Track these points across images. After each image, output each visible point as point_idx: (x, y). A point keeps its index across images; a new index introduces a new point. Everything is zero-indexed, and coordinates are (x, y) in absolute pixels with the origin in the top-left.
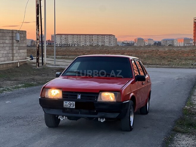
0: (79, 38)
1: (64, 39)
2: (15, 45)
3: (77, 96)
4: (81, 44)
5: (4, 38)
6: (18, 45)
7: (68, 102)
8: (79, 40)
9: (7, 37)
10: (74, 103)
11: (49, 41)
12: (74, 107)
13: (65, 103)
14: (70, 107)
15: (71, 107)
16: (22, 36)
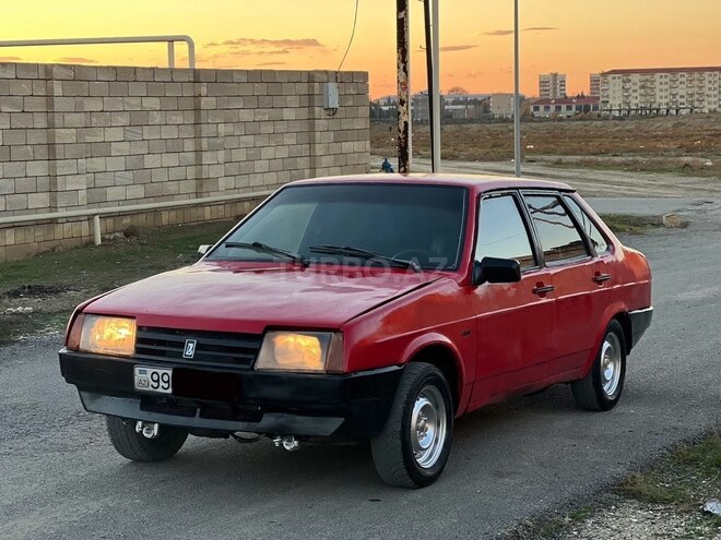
0: (696, 83)
1: (637, 87)
2: (320, 124)
3: (182, 345)
4: (705, 103)
5: (278, 102)
6: (333, 124)
7: (150, 371)
8: (696, 90)
9: (289, 98)
10: (170, 372)
11: (583, 96)
12: (170, 391)
13: (141, 372)
14: (158, 390)
15: (160, 390)
16: (352, 91)
